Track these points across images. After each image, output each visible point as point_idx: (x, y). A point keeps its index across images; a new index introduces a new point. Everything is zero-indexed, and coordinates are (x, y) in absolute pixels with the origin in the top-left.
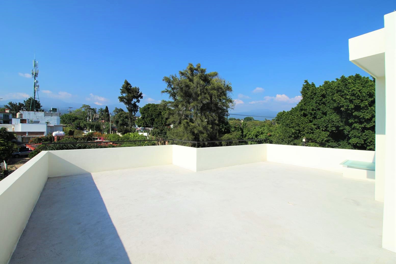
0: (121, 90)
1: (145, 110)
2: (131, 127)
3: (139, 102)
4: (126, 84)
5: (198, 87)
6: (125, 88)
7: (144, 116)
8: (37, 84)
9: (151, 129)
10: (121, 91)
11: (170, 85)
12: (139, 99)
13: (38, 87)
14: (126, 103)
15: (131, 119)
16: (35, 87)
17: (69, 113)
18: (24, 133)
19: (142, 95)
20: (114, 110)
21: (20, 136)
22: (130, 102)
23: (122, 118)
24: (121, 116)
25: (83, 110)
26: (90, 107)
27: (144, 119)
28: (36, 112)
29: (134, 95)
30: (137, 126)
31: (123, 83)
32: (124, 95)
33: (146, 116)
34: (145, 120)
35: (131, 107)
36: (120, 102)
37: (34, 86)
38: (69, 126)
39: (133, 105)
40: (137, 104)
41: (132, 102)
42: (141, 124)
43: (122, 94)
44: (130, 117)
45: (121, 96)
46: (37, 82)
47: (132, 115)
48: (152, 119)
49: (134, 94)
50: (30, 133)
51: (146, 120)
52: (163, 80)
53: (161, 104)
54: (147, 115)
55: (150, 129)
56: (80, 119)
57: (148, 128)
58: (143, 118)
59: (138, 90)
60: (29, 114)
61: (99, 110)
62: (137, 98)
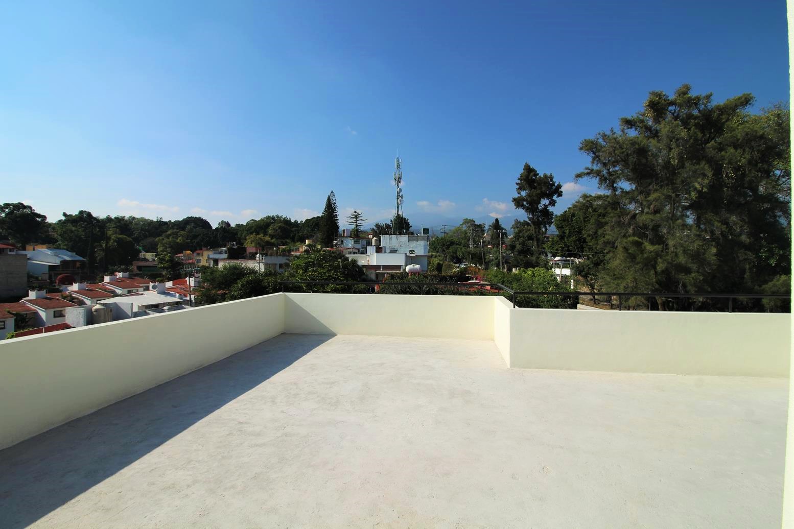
0: (517, 184)
1: (564, 221)
2: (538, 258)
3: (554, 205)
4: (526, 172)
5: (671, 149)
6: (525, 180)
7: (564, 233)
8: (401, 194)
9: (579, 260)
10: (518, 187)
11: (596, 158)
12: (555, 198)
13: (402, 198)
14: (527, 209)
15: (538, 240)
16: (398, 198)
17: (443, 235)
18: (378, 267)
19: (560, 190)
20: (513, 225)
21: (373, 272)
22: (536, 206)
23: (522, 238)
24: (521, 234)
25: (465, 228)
26: (474, 222)
27: (564, 239)
28: (399, 236)
29: (541, 192)
30: (550, 255)
31: (521, 171)
32: (524, 193)
33: (567, 232)
34: (565, 242)
35: (538, 217)
36: (516, 209)
37: (396, 197)
38: (439, 256)
39: (540, 211)
40: (550, 208)
41: (540, 207)
42: (557, 250)
43: (519, 193)
44: (537, 237)
45: (516, 196)
46: (400, 190)
47: (539, 232)
48: (579, 240)
49: (541, 188)
50: (385, 267)
51: (568, 240)
52: (581, 149)
53: (577, 204)
54: (570, 232)
55: (577, 261)
56: (457, 244)
57: (572, 258)
58: (562, 237)
59: (552, 180)
60: (391, 239)
61: (490, 226)
62: (549, 196)
